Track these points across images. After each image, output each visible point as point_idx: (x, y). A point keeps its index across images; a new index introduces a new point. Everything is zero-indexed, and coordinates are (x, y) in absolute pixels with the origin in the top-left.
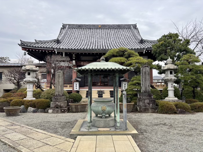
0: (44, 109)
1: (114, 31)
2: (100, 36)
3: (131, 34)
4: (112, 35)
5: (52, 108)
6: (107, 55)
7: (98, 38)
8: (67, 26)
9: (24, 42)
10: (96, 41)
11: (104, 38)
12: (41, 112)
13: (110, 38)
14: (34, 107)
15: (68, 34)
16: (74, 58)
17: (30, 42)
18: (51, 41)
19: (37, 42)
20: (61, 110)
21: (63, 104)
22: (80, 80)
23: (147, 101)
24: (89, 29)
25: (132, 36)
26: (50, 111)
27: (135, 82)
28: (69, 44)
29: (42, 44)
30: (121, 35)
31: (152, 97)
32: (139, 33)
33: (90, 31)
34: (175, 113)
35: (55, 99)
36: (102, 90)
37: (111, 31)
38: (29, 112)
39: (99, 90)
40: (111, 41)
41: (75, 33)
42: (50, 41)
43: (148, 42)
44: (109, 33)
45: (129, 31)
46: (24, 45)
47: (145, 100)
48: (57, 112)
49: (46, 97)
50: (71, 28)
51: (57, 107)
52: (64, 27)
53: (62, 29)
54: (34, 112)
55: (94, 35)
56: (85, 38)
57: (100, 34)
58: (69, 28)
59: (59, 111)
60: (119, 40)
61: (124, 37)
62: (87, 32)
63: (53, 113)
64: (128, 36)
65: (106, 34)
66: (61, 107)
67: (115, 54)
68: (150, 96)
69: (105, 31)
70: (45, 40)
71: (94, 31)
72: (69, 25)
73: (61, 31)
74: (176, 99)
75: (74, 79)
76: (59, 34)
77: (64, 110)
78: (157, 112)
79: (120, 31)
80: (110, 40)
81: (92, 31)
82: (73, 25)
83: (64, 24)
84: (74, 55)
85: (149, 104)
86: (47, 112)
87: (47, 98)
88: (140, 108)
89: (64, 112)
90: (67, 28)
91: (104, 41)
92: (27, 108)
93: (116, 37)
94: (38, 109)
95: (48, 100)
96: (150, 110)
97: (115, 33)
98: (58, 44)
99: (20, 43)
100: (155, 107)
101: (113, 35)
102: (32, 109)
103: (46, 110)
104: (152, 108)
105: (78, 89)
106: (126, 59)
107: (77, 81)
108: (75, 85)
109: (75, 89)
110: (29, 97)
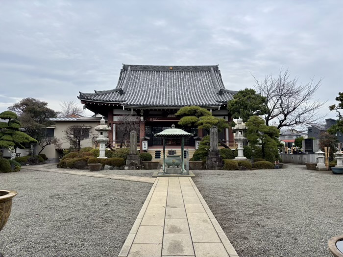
0: (120, 166)
1: (190, 75)
2: (171, 83)
3: (210, 80)
4: (186, 81)
5: (127, 165)
6: (178, 113)
7: (169, 85)
8: (129, 68)
9: (84, 94)
10: (166, 91)
11: (176, 86)
12: (117, 169)
13: (184, 86)
14: (110, 165)
15: (132, 80)
16: (142, 114)
17: (90, 94)
18: (113, 92)
19: (97, 94)
20: (136, 167)
21: (137, 162)
22: (149, 138)
23: (214, 159)
24: (157, 72)
25: (211, 83)
26: (126, 168)
27: (204, 141)
28: (135, 95)
29: (103, 95)
30: (198, 81)
31: (219, 156)
32: (221, 77)
33: (159, 75)
34: (238, 170)
35: (130, 157)
36: (173, 149)
37: (185, 76)
38: (106, 169)
39: (170, 149)
40: (184, 90)
41: (140, 77)
42: (111, 91)
43: (228, 93)
44: (183, 78)
45: (209, 76)
46: (84, 98)
47: (212, 158)
48: (133, 169)
49: (119, 156)
50: (134, 71)
51: (132, 164)
52: (125, 69)
53: (122, 71)
54: (111, 169)
55: (164, 81)
56: (153, 86)
57: (171, 80)
58: (132, 71)
60: (195, 89)
61: (201, 84)
62: (154, 76)
63: (128, 169)
64: (205, 82)
65: (178, 80)
66: (136, 165)
67: (187, 113)
68: (217, 154)
69: (178, 76)
70: (106, 90)
71: (164, 75)
72: (131, 66)
73: (121, 75)
74: (245, 158)
75: (143, 138)
76: (120, 79)
77: (139, 167)
78: (223, 170)
79: (197, 75)
80: (184, 88)
81: (162, 75)
82: (137, 66)
83: (125, 65)
84: (142, 111)
85: (215, 162)
86: (123, 169)
87: (121, 157)
88: (207, 166)
89: (138, 169)
90: (129, 70)
91: (176, 91)
92: (103, 166)
93: (191, 84)
94: (114, 166)
95: (122, 159)
96: (216, 167)
97: (190, 77)
98: (121, 95)
99: (79, 95)
100: (221, 164)
101: (188, 81)
102: (109, 167)
103: (121, 168)
104: (218, 166)
105: (146, 149)
106: (197, 118)
107: (145, 140)
108: (143, 144)
109: (143, 149)
110: (102, 156)
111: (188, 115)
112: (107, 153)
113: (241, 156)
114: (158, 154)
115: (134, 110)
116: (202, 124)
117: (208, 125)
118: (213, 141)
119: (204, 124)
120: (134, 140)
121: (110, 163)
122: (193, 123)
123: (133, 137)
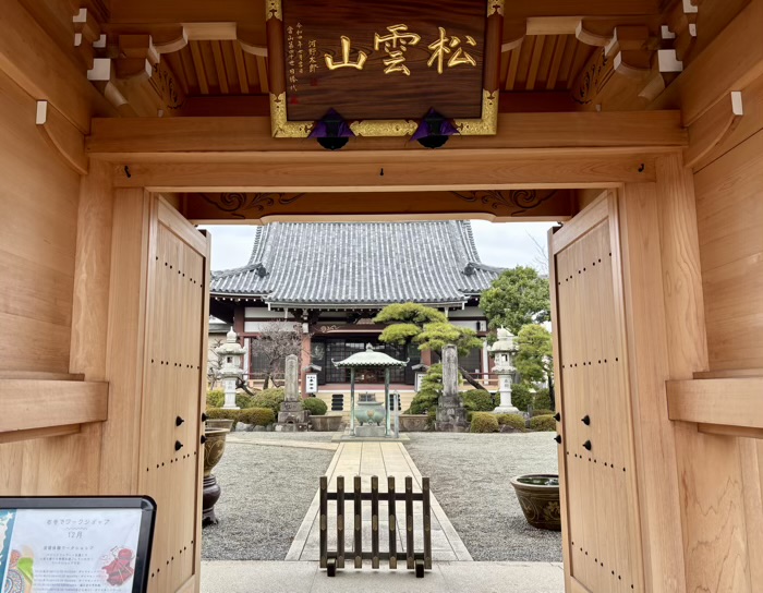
0: (265, 425)
1: (404, 230)
2: (364, 249)
3: (447, 242)
4: (396, 245)
5: (281, 423)
6: (379, 317)
7: (359, 255)
10: (354, 267)
11: (375, 255)
13: (391, 257)
14: (248, 421)
15: (281, 244)
16: (306, 318)
18: (243, 271)
20: (298, 427)
21: (299, 416)
22: (319, 368)
23: (451, 412)
24: (334, 225)
25: (448, 249)
26: (279, 428)
27: (432, 375)
28: (290, 278)
29: (224, 278)
30: (422, 246)
31: (461, 404)
32: (470, 235)
33: (339, 231)
34: (496, 431)
35: (286, 406)
36: (370, 392)
37: (394, 233)
38: (239, 431)
39: (364, 392)
40: (392, 266)
41: (298, 238)
42: (241, 270)
43: (485, 271)
44: (390, 238)
45: (445, 232)
47: (447, 409)
48: (291, 430)
49: (264, 404)
50: (285, 223)
51: (290, 421)
54: (249, 430)
55: (349, 245)
56: (327, 256)
57: (364, 243)
59: (295, 428)
60: (414, 264)
61: (428, 251)
62: (329, 234)
63: (283, 431)
64: (438, 248)
65: (380, 244)
66: (297, 422)
67: (397, 317)
68: (456, 401)
69: (379, 233)
71: (349, 231)
74: (515, 409)
75: (307, 367)
76: (257, 242)
77: (303, 426)
78: (468, 432)
79: (419, 232)
80: (392, 262)
81: (344, 233)
84: (305, 313)
85: (453, 416)
86: (273, 430)
87: (266, 406)
88: (438, 424)
89: (302, 430)
90: (274, 224)
91: (376, 267)
92: (235, 424)
93: (407, 251)
94: (255, 424)
95: (270, 410)
96: (456, 428)
97: (404, 237)
98: (262, 277)
100: (464, 420)
101: (401, 244)
102: (245, 426)
103: (268, 428)
104: (459, 425)
105: (314, 390)
106: (418, 328)
107: (312, 371)
108: (308, 380)
109: (308, 390)
110: (230, 404)
111: (399, 321)
112: (239, 400)
113: (506, 406)
114: (338, 402)
115: (290, 310)
116: (427, 339)
117: (439, 342)
118: (449, 374)
119: (432, 341)
120: (294, 373)
121: (246, 419)
122: (409, 339)
123: (292, 366)
